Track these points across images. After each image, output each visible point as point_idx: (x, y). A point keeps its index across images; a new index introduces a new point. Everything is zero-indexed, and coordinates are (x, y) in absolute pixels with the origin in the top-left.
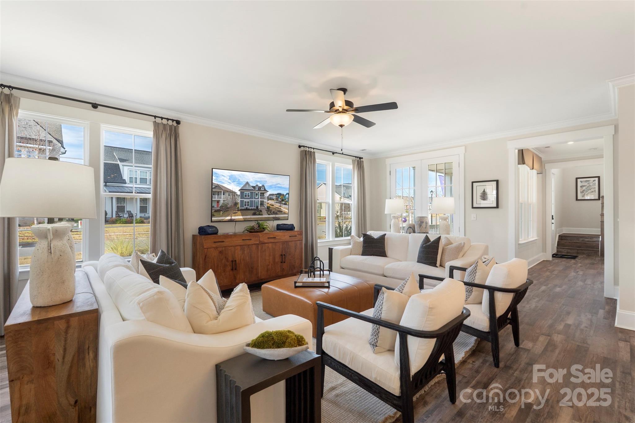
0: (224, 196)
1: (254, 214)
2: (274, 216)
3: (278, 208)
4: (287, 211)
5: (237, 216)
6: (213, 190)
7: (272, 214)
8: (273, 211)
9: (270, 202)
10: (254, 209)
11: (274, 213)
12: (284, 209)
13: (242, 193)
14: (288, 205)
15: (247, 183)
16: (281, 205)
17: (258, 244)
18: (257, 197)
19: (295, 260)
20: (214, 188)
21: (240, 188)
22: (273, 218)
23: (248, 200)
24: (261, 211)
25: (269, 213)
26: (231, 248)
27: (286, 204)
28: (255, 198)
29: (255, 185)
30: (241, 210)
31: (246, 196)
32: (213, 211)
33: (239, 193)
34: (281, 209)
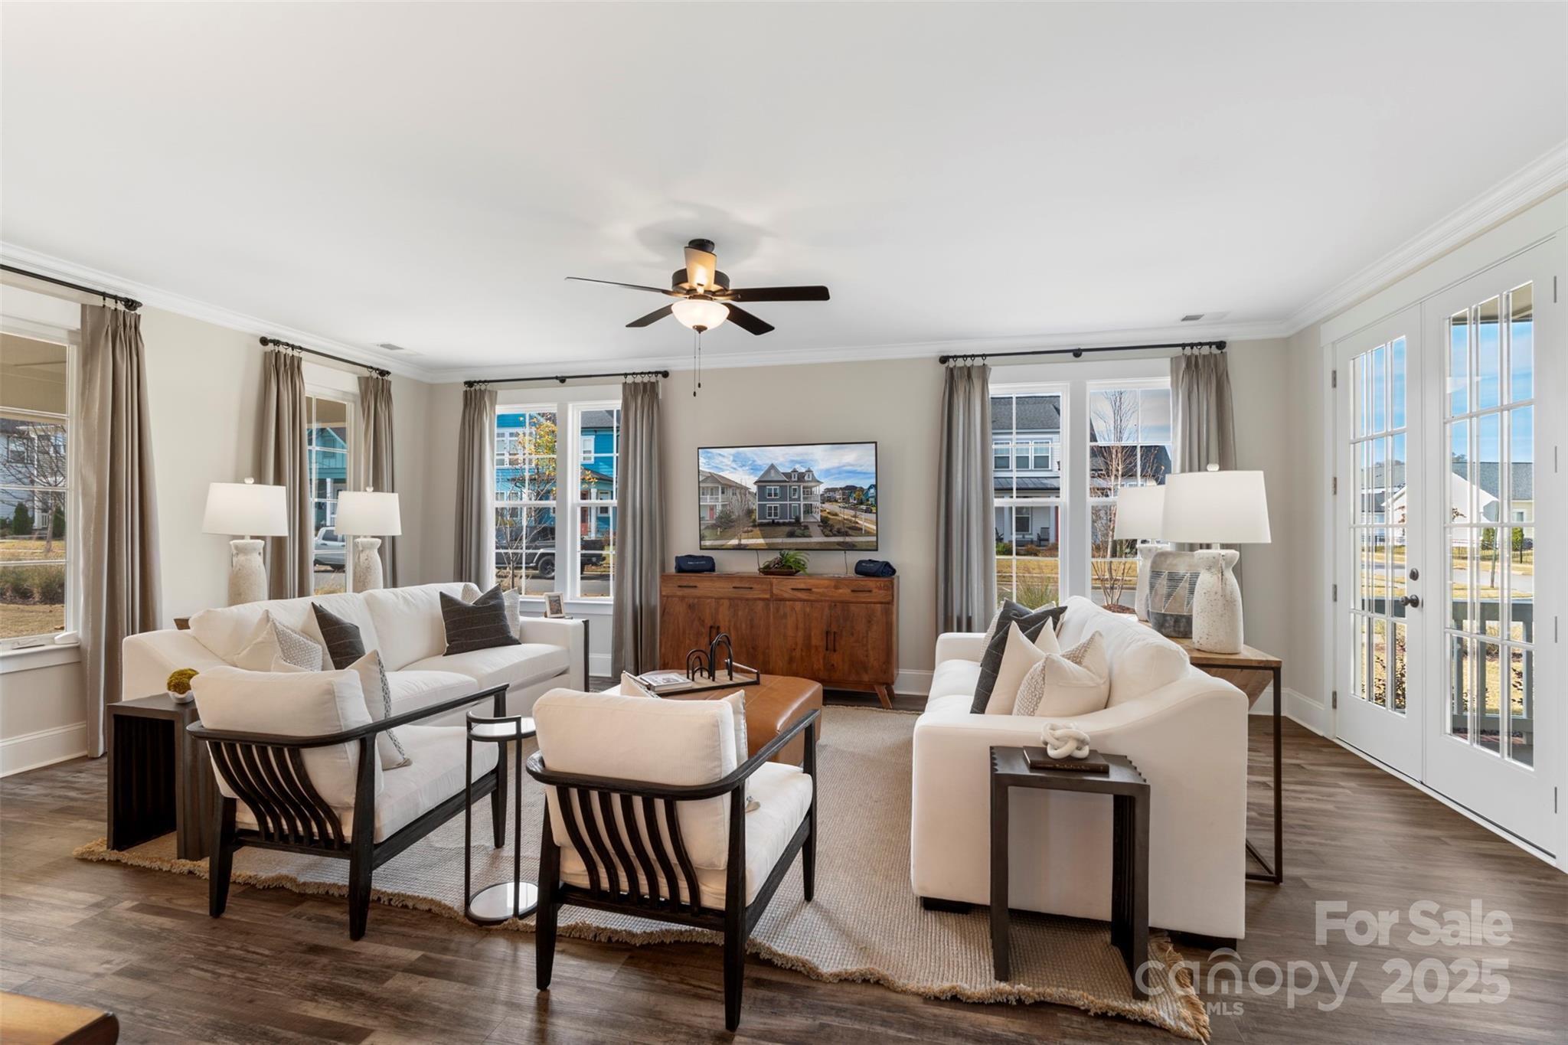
0: (725, 496)
1: (791, 535)
2: (840, 539)
3: (851, 521)
4: (875, 528)
5: (753, 538)
6: (701, 485)
7: (835, 535)
8: (837, 527)
9: (828, 506)
10: (789, 524)
11: (839, 533)
12: (865, 524)
13: (761, 489)
14: (876, 513)
15: (772, 467)
16: (858, 513)
17: (767, 599)
18: (796, 497)
19: (867, 651)
20: (703, 481)
21: (756, 479)
22: (839, 544)
23: (777, 504)
24: (806, 527)
25: (827, 532)
26: (709, 601)
27: (871, 512)
28: (791, 499)
29: (790, 471)
30: (761, 525)
31: (770, 495)
32: (702, 527)
33: (754, 489)
34: (857, 523)
